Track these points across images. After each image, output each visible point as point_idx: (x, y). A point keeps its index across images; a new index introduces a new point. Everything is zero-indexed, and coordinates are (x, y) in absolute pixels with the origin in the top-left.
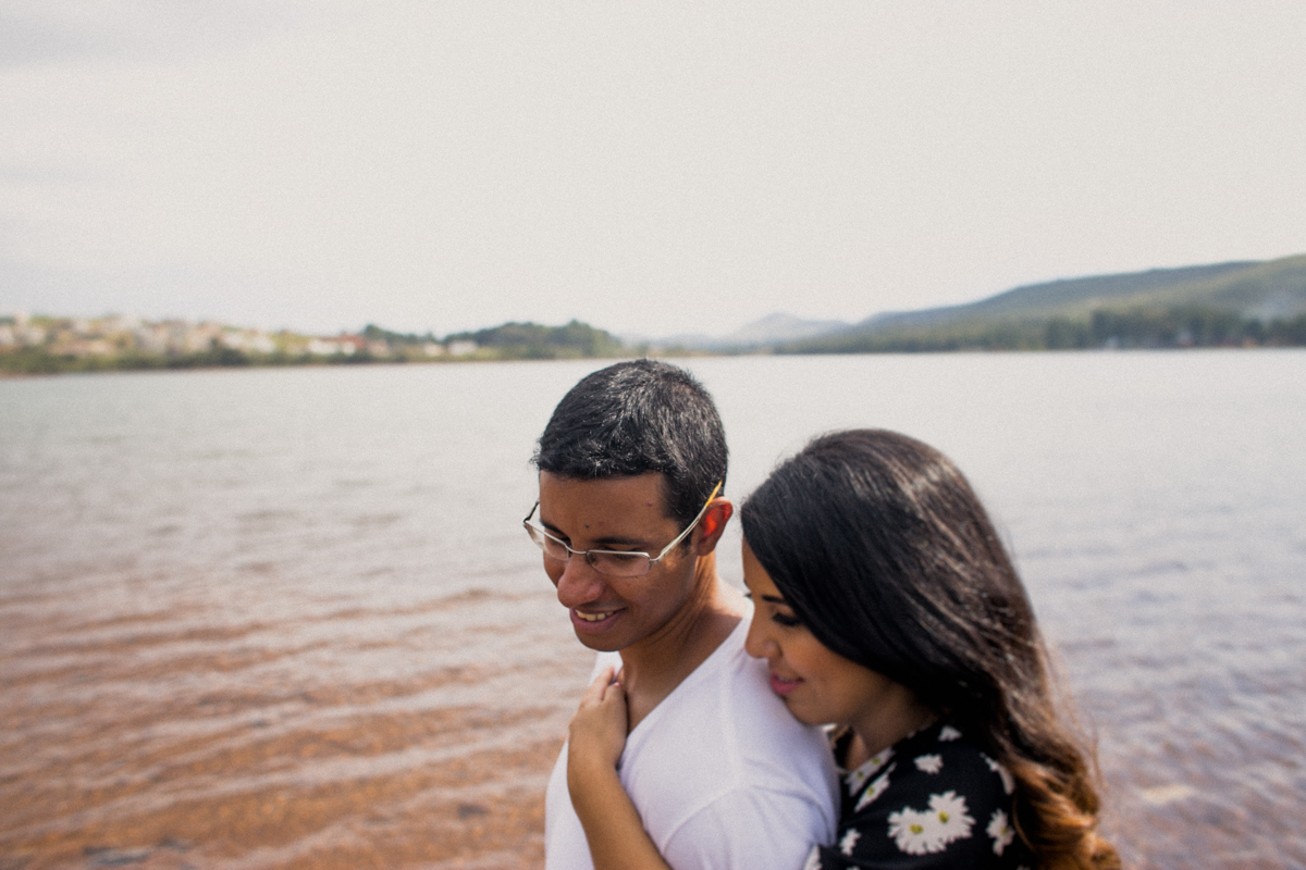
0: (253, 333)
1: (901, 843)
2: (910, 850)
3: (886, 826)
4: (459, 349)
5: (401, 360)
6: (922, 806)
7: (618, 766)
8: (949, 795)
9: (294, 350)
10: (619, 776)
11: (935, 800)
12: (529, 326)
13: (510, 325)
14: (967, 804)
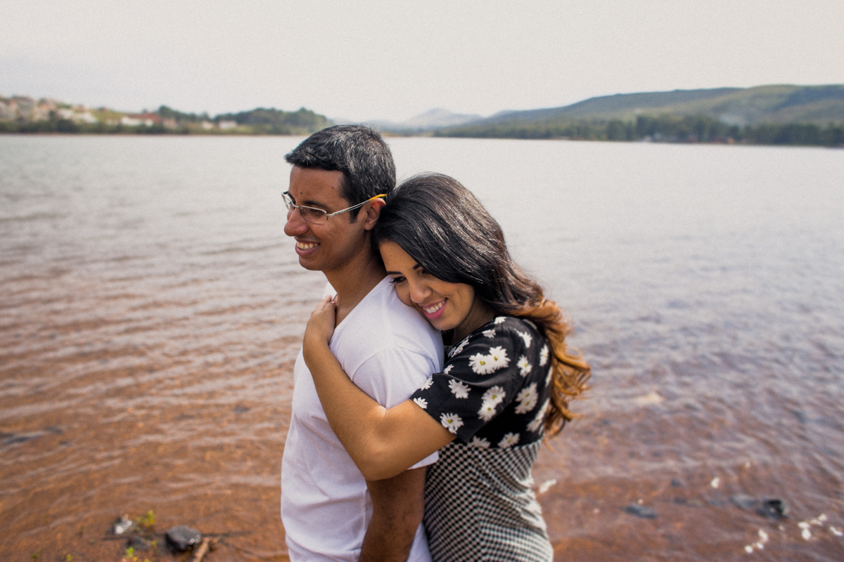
0: (81, 110)
1: (475, 369)
2: (479, 372)
3: (468, 361)
4: (225, 126)
5: (185, 132)
6: (485, 352)
7: (329, 343)
8: (499, 348)
9: (110, 122)
10: (330, 348)
11: (492, 350)
12: (272, 111)
13: (259, 110)
14: (506, 352)
